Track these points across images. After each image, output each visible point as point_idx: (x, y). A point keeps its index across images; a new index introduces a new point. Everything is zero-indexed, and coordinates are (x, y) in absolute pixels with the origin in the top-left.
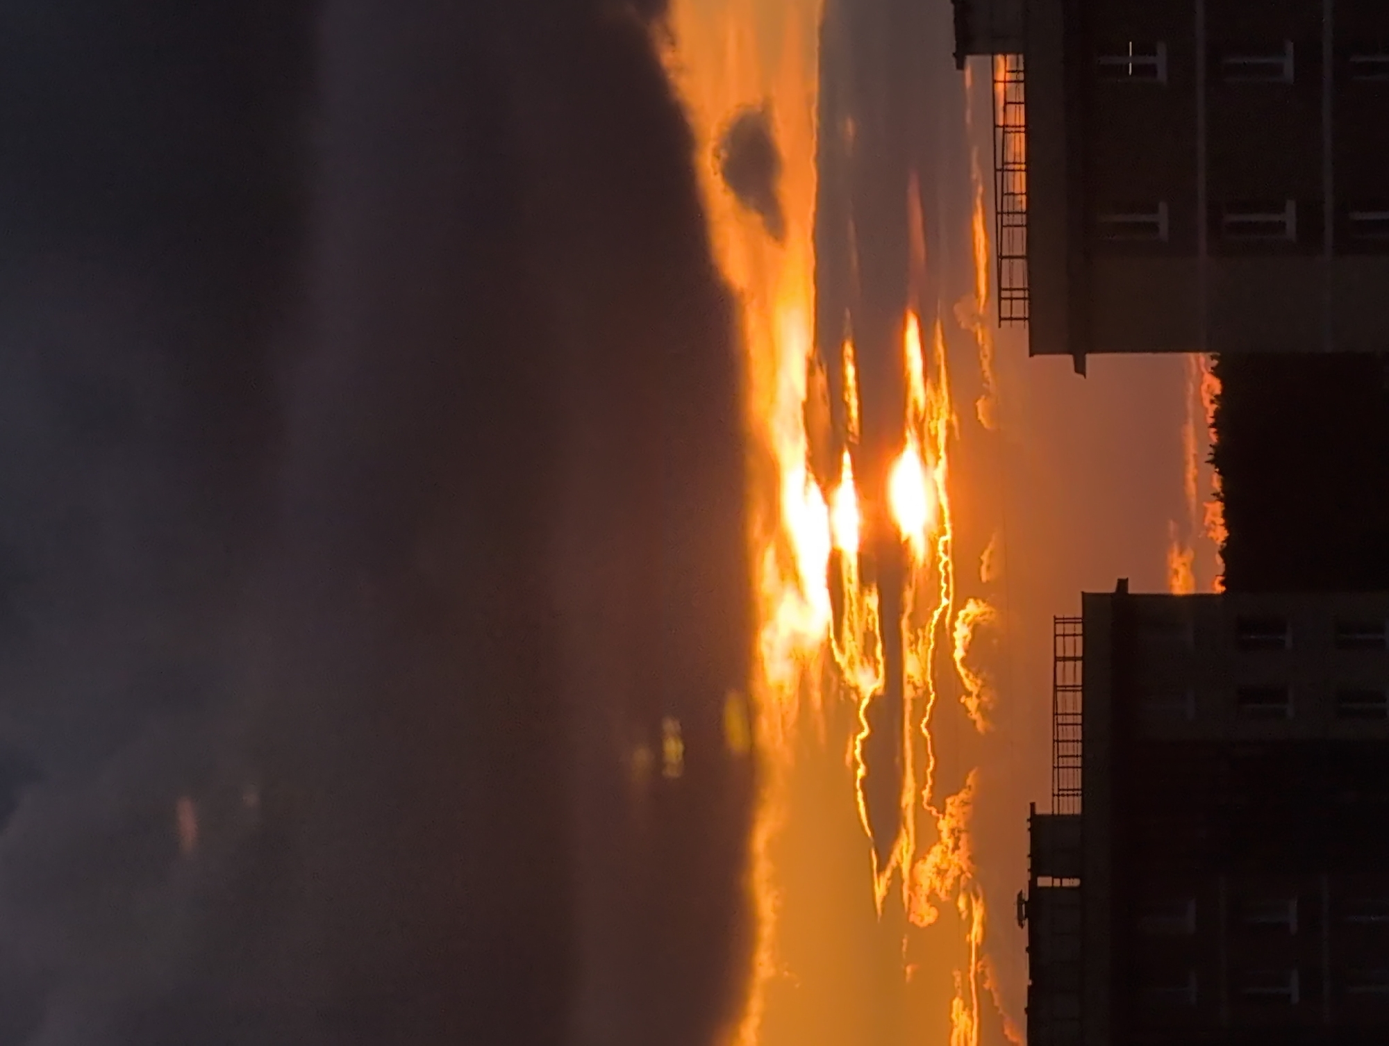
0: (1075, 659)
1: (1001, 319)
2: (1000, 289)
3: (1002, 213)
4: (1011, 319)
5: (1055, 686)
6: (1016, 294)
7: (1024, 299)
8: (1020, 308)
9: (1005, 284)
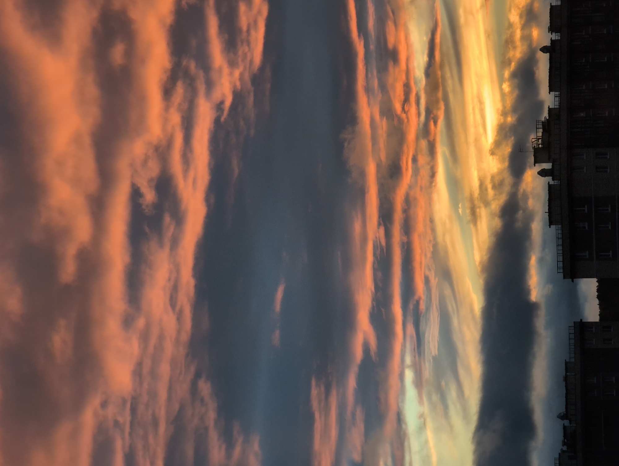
0: (573, 334)
1: (558, 272)
2: (558, 267)
3: (558, 253)
4: (560, 272)
5: (569, 338)
6: (561, 268)
7: (562, 269)
8: (561, 271)
9: (558, 266)
